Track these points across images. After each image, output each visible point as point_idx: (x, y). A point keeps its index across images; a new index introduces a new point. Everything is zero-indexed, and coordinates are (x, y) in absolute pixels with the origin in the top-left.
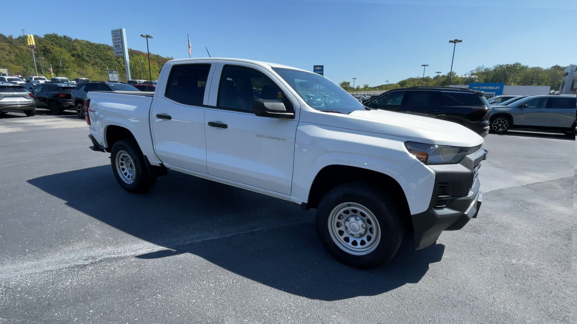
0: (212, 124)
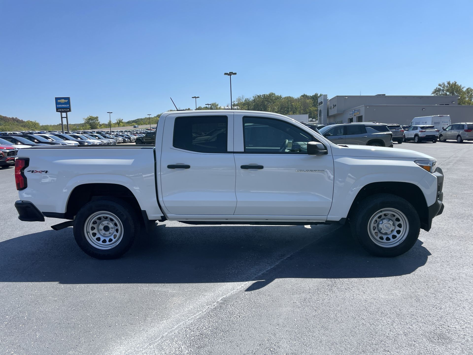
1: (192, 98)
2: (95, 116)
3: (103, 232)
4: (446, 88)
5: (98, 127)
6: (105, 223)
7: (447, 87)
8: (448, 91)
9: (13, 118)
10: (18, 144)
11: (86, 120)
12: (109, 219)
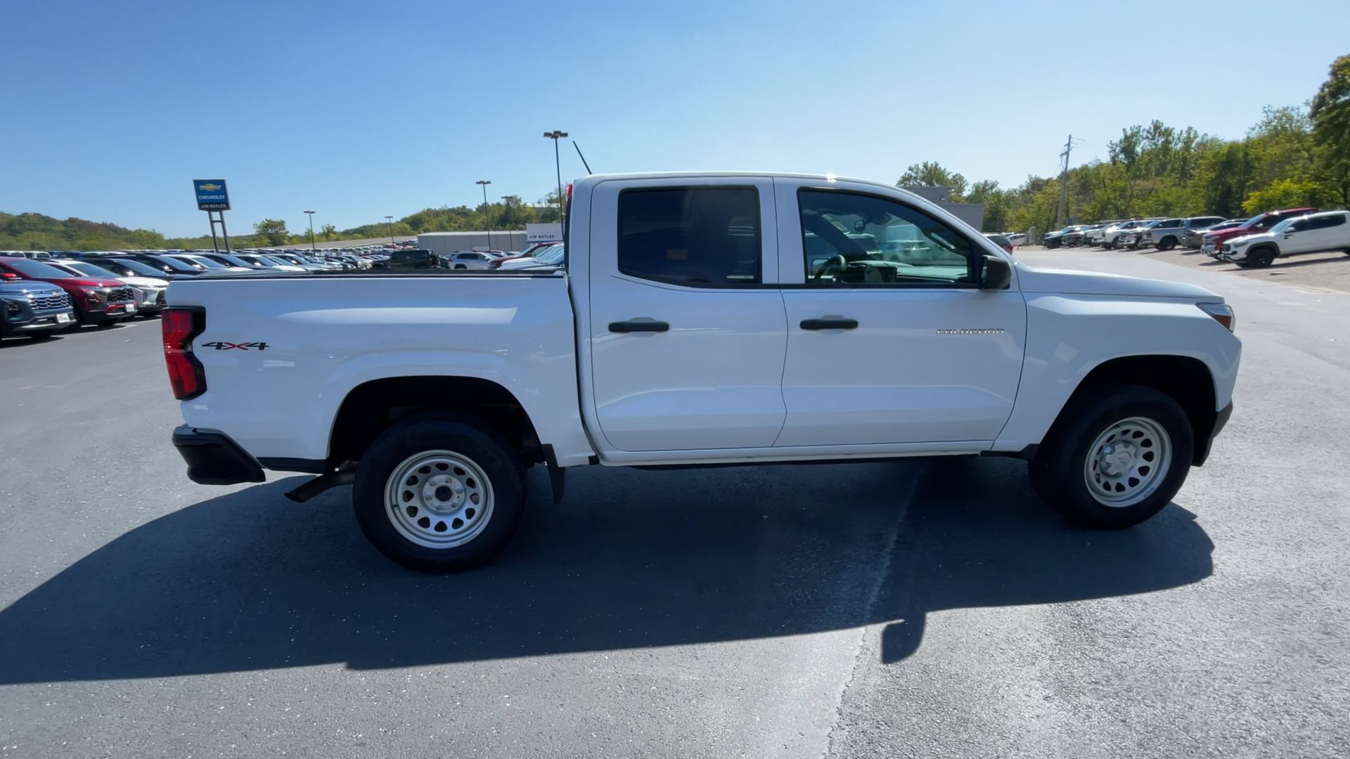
0: (808, 325)
1: (477, 183)
2: (276, 219)
3: (437, 503)
4: (920, 174)
5: (286, 241)
6: (440, 479)
7: (923, 172)
8: (923, 179)
9: (104, 225)
10: (127, 276)
11: (260, 227)
12: (451, 469)
